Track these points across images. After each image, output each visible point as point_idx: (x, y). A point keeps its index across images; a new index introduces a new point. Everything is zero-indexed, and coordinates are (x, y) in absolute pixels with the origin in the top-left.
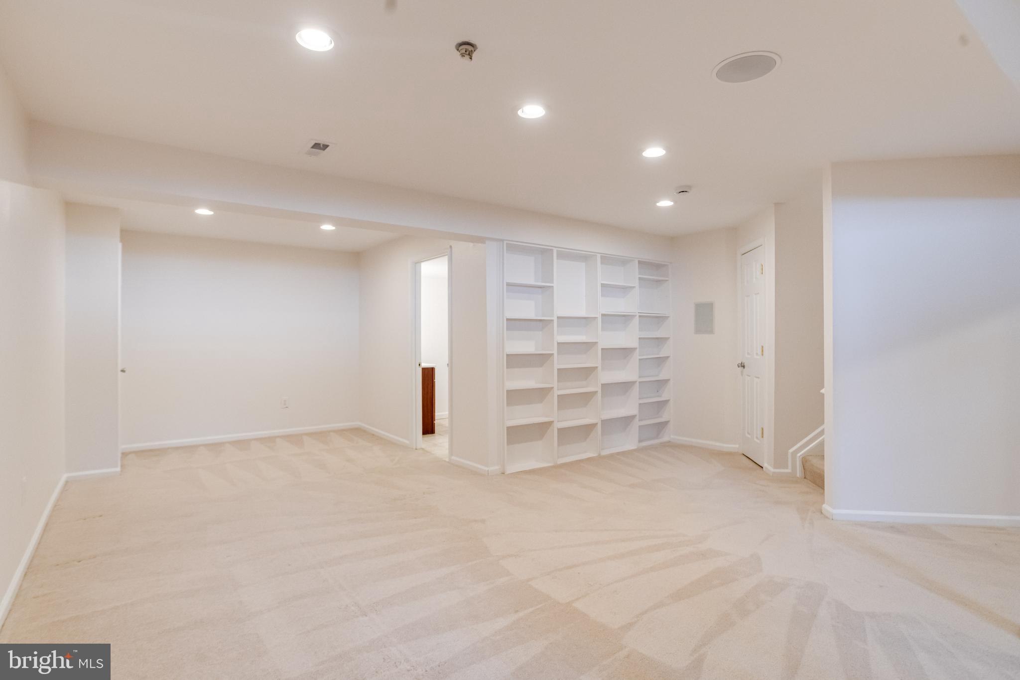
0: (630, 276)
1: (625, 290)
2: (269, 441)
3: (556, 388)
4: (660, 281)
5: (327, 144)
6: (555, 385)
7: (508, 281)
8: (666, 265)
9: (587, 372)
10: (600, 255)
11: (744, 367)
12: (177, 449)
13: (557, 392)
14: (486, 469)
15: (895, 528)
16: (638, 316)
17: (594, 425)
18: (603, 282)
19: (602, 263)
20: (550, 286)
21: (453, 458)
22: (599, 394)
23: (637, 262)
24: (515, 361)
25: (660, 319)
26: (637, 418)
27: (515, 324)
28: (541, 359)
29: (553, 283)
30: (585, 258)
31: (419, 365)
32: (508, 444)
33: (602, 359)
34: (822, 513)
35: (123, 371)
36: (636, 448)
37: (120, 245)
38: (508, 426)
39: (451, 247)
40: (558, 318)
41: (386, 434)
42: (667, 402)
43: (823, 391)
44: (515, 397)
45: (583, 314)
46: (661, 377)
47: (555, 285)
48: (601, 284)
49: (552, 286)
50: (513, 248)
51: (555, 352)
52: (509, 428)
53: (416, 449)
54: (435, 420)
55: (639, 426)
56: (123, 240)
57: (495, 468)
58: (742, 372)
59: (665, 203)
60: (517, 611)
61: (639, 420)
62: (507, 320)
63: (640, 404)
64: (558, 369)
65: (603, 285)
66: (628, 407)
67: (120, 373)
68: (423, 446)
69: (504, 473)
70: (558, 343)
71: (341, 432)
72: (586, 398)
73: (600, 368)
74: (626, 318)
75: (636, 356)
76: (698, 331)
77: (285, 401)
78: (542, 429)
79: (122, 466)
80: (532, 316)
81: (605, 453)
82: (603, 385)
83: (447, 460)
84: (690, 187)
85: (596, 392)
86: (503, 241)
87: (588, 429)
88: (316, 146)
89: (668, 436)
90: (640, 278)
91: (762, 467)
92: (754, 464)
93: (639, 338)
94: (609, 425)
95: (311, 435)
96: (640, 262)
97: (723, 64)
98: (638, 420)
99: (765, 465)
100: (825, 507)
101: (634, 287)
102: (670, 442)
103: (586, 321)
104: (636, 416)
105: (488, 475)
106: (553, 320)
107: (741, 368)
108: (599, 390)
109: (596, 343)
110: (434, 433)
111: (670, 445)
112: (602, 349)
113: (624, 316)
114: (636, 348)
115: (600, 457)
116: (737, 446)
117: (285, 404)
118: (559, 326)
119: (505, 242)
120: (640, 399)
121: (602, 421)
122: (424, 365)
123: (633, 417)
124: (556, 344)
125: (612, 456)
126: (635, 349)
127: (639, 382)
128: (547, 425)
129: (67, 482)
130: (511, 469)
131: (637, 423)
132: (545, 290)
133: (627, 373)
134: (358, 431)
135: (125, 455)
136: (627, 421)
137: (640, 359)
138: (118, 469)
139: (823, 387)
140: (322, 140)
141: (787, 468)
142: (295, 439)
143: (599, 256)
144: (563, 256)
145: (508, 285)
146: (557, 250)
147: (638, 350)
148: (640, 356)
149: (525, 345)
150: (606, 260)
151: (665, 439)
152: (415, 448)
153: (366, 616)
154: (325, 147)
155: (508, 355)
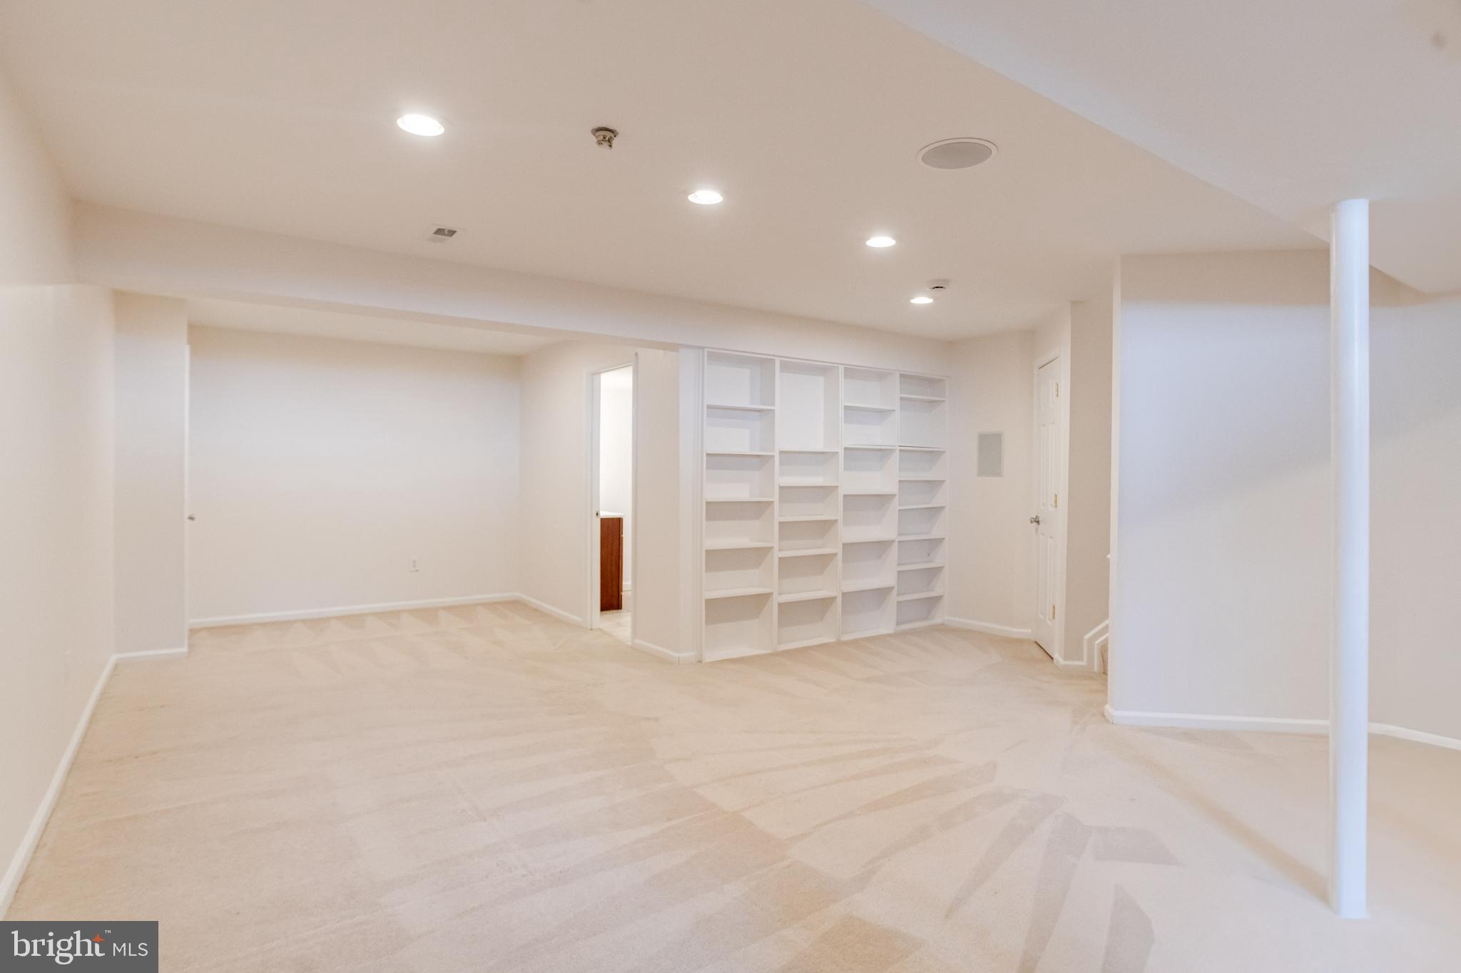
0: (886, 396)
1: (882, 414)
2: (391, 616)
3: (776, 549)
4: (933, 401)
5: (453, 229)
6: (775, 544)
7: (709, 403)
8: (943, 380)
9: (824, 528)
10: (843, 366)
11: (1038, 522)
12: (263, 625)
13: (777, 554)
14: (677, 655)
15: (1189, 735)
16: (898, 451)
17: (833, 599)
18: (846, 404)
19: (846, 377)
20: (770, 410)
21: (638, 641)
22: (840, 557)
23: (897, 379)
24: (717, 511)
25: (933, 455)
26: (895, 592)
27: (718, 461)
28: (757, 509)
29: (774, 405)
30: (823, 370)
31: (597, 514)
32: (707, 623)
33: (845, 509)
34: (1104, 716)
35: (191, 518)
36: (891, 631)
37: (187, 349)
38: (707, 598)
39: (636, 354)
40: (781, 452)
41: (554, 609)
42: (940, 569)
43: (1109, 556)
44: (717, 560)
45: (819, 447)
46: (935, 534)
47: (776, 408)
48: (845, 406)
49: (774, 410)
50: (717, 357)
51: (776, 499)
52: (708, 601)
53: (591, 629)
54: (622, 591)
55: (898, 602)
56: (191, 341)
57: (688, 655)
58: (1037, 529)
59: (922, 300)
60: (670, 820)
61: (898, 595)
62: (708, 455)
63: (899, 572)
64: (780, 523)
65: (846, 408)
66: (882, 576)
67: (188, 522)
68: (602, 626)
69: (701, 662)
70: (781, 488)
71: (493, 606)
72: (821, 562)
73: (840, 523)
74: (882, 453)
75: (895, 506)
76: (982, 472)
77: (414, 562)
78: (756, 603)
79: (191, 646)
80: (745, 449)
81: (846, 638)
82: (845, 545)
83: (629, 643)
84: (947, 281)
85: (835, 555)
86: (703, 348)
87: (823, 605)
88: (440, 232)
89: (941, 616)
90: (902, 399)
91: (1052, 658)
92: (1045, 654)
93: (900, 481)
94: (854, 600)
95: (450, 609)
96: (901, 376)
97: (927, 149)
98: (896, 593)
99: (1056, 656)
100: (1107, 707)
101: (894, 411)
102: (943, 624)
103: (823, 457)
104: (893, 588)
105: (679, 664)
106: (773, 456)
107: (1035, 524)
108: (839, 551)
109: (837, 487)
110: (621, 608)
111: (944, 629)
112: (845, 496)
113: (880, 450)
114: (896, 495)
115: (840, 643)
116: (1030, 631)
117: (414, 566)
118: (781, 463)
119: (706, 350)
120: (899, 565)
121: (843, 594)
122: (605, 514)
123: (890, 589)
124: (777, 490)
125: (855, 642)
126: (892, 496)
127: (899, 542)
128: (763, 598)
129: (116, 666)
130: (710, 657)
131: (894, 598)
132: (765, 414)
133: (883, 529)
134: (516, 605)
135: (193, 632)
136: (881, 594)
137: (899, 510)
138: (185, 649)
139: (1109, 553)
140: (447, 225)
141: (1080, 659)
142: (427, 615)
143: (841, 368)
144: (788, 367)
145: (709, 407)
146: (781, 361)
147: (898, 496)
148: (899, 505)
149: (737, 490)
150: (851, 372)
151: (937, 620)
152: (589, 628)
153: (485, 820)
154: (452, 233)
155: (708, 503)
